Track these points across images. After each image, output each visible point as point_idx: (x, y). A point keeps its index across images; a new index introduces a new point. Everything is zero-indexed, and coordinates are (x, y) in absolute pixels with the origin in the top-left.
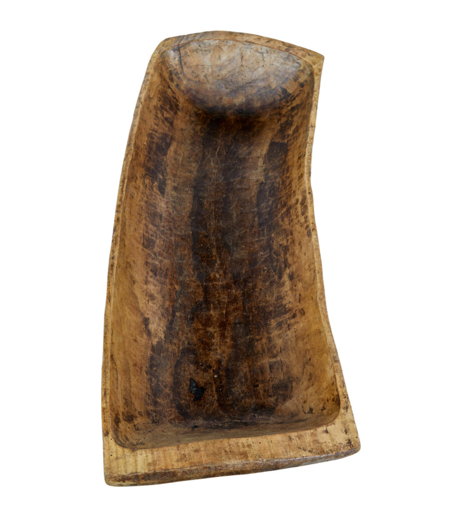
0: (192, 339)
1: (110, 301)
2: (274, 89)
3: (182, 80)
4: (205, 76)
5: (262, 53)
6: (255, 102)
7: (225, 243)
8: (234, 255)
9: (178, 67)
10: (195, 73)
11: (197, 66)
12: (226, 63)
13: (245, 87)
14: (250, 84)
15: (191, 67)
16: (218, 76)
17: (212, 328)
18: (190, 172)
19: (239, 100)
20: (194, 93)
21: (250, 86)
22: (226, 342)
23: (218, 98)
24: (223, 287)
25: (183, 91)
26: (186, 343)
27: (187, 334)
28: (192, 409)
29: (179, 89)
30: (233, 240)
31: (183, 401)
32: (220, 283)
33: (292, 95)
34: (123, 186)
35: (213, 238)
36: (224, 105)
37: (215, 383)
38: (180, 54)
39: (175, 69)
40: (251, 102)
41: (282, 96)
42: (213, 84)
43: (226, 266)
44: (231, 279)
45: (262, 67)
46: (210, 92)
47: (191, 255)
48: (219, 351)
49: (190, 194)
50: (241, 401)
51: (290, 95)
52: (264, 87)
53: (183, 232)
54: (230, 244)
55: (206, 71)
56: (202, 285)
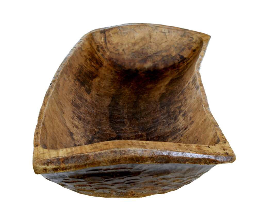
2: (174, 57)
3: (106, 52)
4: (123, 50)
5: (165, 33)
6: (160, 66)
9: (103, 44)
10: (116, 48)
11: (118, 43)
12: (138, 41)
13: (153, 56)
14: (156, 54)
15: (113, 44)
16: (133, 50)
18: (110, 91)
19: (148, 65)
20: (115, 61)
21: (156, 56)
23: (132, 64)
25: (107, 59)
29: (104, 57)
33: (188, 58)
36: (137, 68)
38: (105, 35)
39: (101, 45)
40: (157, 66)
41: (180, 60)
42: (129, 55)
45: (165, 42)
46: (126, 60)
49: (109, 99)
51: (185, 58)
52: (167, 56)
55: (124, 47)
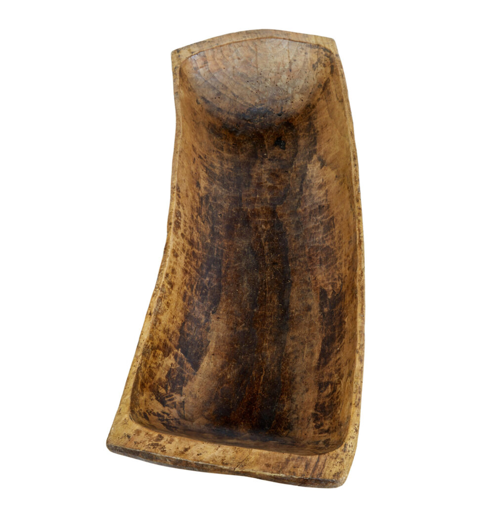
0: (285, 176)
1: (351, 133)
7: (255, 258)
8: (247, 244)
17: (268, 185)
18: (293, 338)
22: (256, 175)
24: (259, 216)
26: (289, 172)
27: (289, 179)
28: (283, 131)
30: (248, 258)
31: (290, 133)
32: (261, 220)
34: (360, 237)
35: (268, 263)
37: (266, 150)
43: (255, 235)
44: (251, 221)
47: (288, 243)
48: (263, 169)
49: (293, 309)
50: (246, 139)
53: (298, 263)
54: (251, 255)
56: (278, 218)
